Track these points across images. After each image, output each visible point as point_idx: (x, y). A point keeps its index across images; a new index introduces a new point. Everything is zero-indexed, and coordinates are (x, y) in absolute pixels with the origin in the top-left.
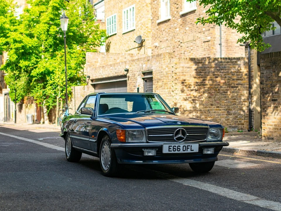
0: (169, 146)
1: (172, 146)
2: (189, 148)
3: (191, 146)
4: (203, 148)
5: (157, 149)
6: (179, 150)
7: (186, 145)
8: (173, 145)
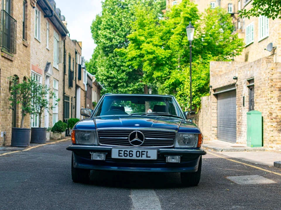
0: (119, 151)
1: (122, 151)
2: (144, 154)
3: (147, 152)
4: (165, 155)
5: (107, 153)
6: (131, 155)
7: (141, 151)
8: (124, 150)
